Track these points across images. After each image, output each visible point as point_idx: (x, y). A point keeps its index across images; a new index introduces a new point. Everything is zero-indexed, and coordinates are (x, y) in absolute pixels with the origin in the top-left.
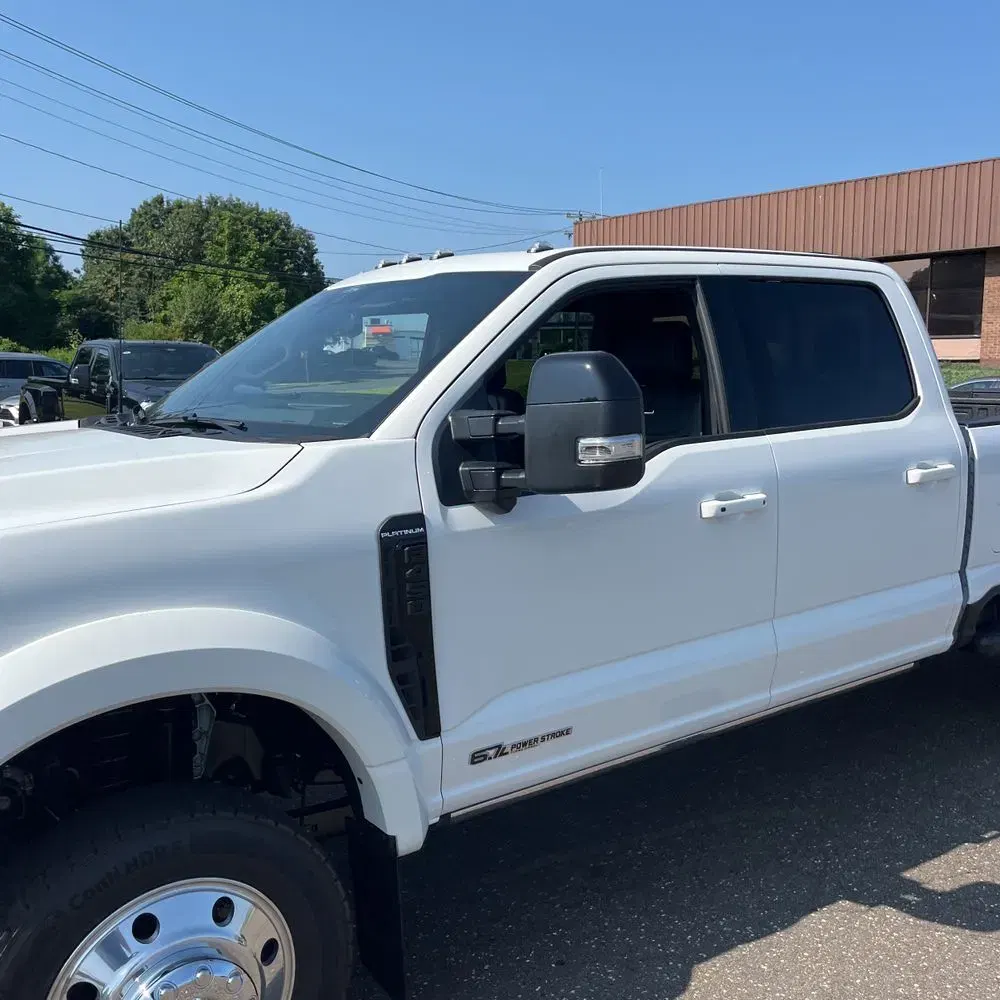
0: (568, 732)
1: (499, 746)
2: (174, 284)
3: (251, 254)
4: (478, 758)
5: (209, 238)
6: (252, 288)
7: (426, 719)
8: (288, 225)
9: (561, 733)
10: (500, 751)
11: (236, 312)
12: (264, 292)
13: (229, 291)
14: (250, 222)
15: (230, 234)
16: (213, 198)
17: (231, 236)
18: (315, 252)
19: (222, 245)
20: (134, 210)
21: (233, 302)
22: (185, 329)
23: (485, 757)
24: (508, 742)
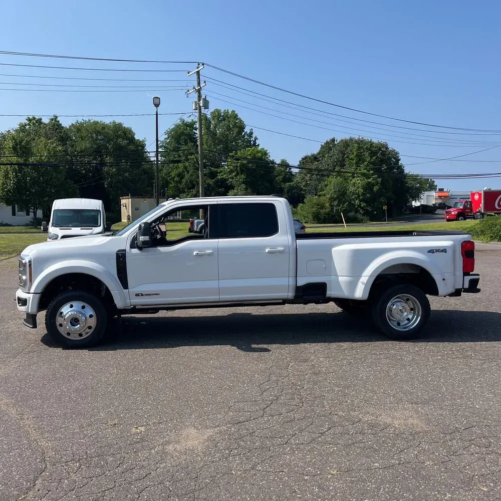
0: (159, 294)
1: (142, 294)
2: (330, 179)
3: (366, 163)
4: (137, 295)
5: (347, 157)
6: (364, 179)
7: (125, 285)
8: (387, 148)
9: (157, 294)
10: (142, 295)
11: (356, 191)
12: (369, 180)
13: (354, 181)
14: (367, 148)
15: (357, 155)
16: (351, 139)
17: (357, 156)
18: (399, 160)
19: (353, 160)
20: (322, 146)
21: (355, 186)
22: (330, 199)
23: (139, 295)
24: (143, 293)
